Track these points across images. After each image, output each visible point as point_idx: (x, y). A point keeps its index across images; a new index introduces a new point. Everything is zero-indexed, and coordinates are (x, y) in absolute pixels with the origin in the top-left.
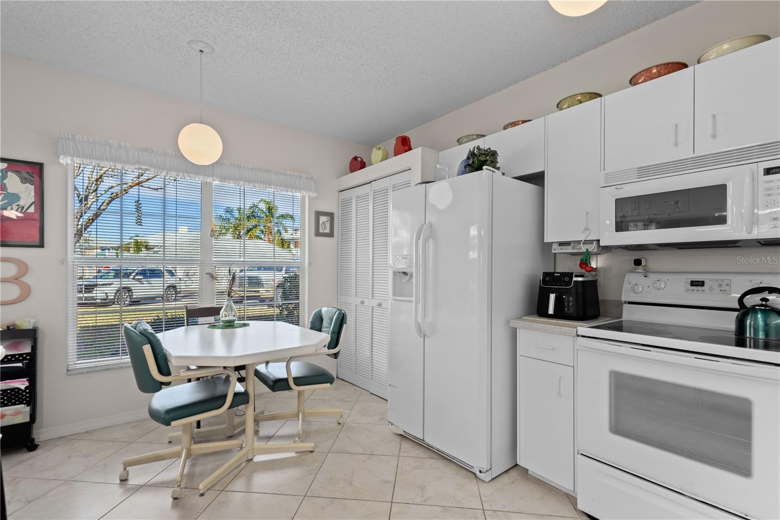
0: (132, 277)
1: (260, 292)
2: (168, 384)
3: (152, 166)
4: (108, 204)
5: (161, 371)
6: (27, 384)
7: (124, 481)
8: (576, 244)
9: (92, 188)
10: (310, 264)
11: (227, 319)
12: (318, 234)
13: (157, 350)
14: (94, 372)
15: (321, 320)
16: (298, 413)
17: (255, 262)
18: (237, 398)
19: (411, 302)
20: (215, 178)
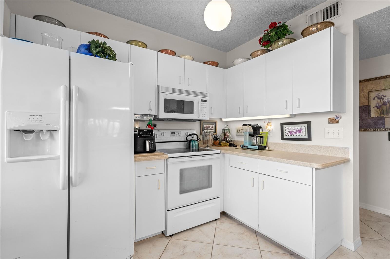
8: (143, 116)
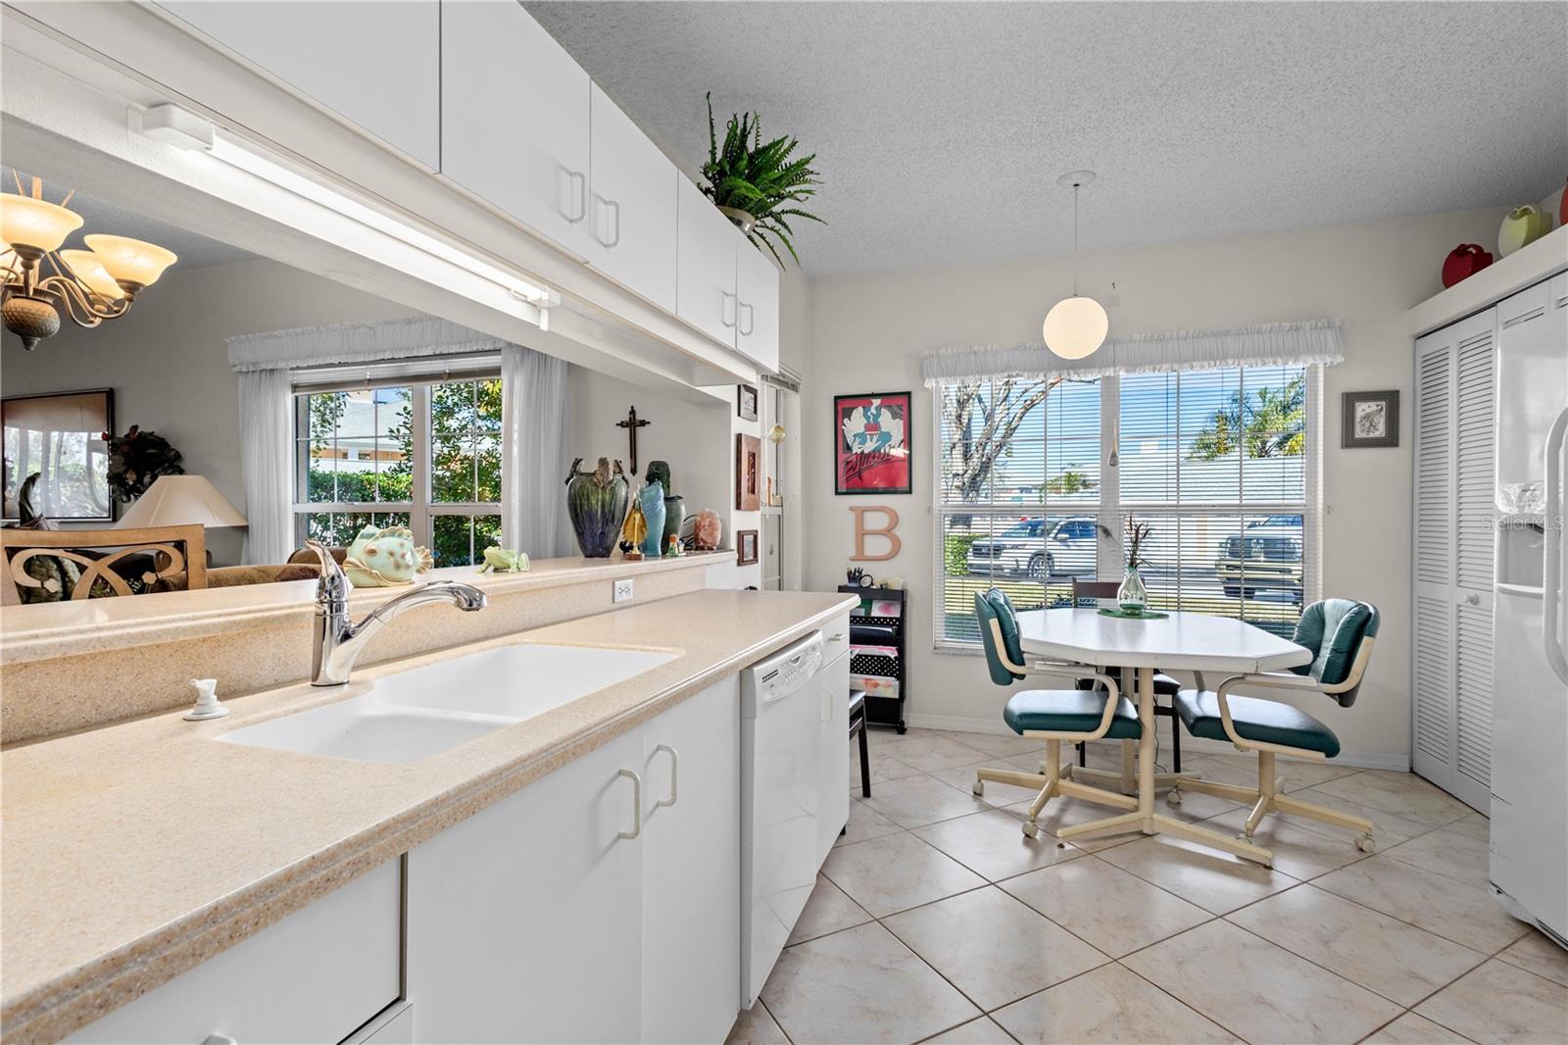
0: (1052, 535)
1: (1294, 572)
2: (1022, 677)
3: (1024, 370)
4: (1021, 418)
5: (1010, 657)
6: (896, 654)
7: (978, 794)
9: (1001, 395)
10: (1328, 509)
11: (1128, 602)
12: (1350, 441)
13: (1007, 628)
14: (960, 655)
15: (1322, 622)
16: (1259, 796)
17: (1200, 506)
18: (1118, 724)
19: (1539, 596)
20: (1118, 368)
